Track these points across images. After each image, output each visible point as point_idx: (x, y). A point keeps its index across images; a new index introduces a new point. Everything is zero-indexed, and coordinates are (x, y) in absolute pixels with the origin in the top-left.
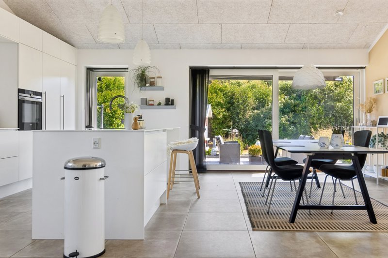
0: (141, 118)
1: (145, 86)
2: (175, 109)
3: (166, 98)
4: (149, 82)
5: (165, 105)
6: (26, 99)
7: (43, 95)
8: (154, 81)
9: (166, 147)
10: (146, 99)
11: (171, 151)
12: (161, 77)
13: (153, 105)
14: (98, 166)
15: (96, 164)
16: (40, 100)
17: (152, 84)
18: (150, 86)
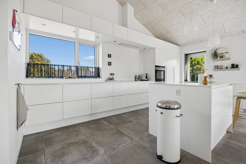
0: (212, 76)
1: (217, 58)
2: (239, 70)
3: (232, 64)
4: (219, 56)
5: (231, 68)
6: (158, 69)
7: (165, 67)
8: (223, 55)
9: (232, 94)
10: (218, 66)
11: (236, 98)
12: (228, 53)
13: (222, 68)
14: (175, 108)
15: (174, 106)
16: (164, 70)
17: (221, 57)
18: (220, 58)
